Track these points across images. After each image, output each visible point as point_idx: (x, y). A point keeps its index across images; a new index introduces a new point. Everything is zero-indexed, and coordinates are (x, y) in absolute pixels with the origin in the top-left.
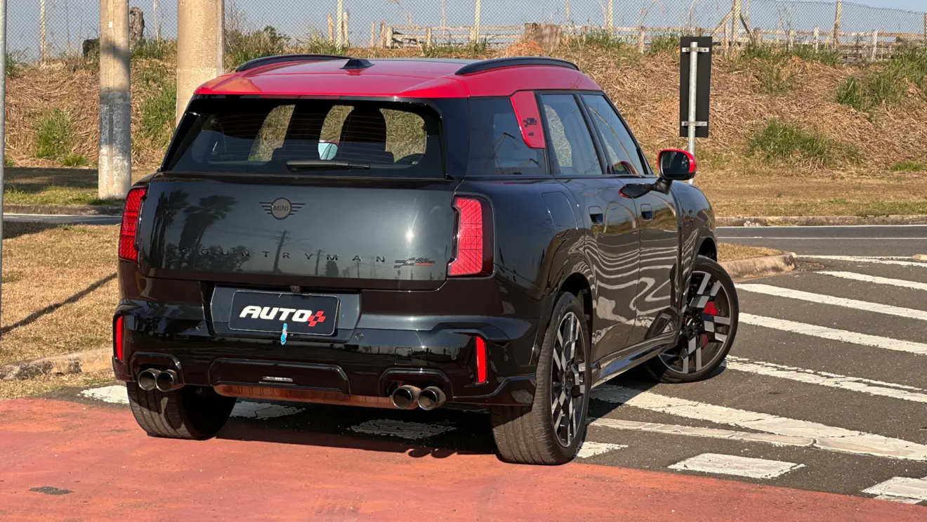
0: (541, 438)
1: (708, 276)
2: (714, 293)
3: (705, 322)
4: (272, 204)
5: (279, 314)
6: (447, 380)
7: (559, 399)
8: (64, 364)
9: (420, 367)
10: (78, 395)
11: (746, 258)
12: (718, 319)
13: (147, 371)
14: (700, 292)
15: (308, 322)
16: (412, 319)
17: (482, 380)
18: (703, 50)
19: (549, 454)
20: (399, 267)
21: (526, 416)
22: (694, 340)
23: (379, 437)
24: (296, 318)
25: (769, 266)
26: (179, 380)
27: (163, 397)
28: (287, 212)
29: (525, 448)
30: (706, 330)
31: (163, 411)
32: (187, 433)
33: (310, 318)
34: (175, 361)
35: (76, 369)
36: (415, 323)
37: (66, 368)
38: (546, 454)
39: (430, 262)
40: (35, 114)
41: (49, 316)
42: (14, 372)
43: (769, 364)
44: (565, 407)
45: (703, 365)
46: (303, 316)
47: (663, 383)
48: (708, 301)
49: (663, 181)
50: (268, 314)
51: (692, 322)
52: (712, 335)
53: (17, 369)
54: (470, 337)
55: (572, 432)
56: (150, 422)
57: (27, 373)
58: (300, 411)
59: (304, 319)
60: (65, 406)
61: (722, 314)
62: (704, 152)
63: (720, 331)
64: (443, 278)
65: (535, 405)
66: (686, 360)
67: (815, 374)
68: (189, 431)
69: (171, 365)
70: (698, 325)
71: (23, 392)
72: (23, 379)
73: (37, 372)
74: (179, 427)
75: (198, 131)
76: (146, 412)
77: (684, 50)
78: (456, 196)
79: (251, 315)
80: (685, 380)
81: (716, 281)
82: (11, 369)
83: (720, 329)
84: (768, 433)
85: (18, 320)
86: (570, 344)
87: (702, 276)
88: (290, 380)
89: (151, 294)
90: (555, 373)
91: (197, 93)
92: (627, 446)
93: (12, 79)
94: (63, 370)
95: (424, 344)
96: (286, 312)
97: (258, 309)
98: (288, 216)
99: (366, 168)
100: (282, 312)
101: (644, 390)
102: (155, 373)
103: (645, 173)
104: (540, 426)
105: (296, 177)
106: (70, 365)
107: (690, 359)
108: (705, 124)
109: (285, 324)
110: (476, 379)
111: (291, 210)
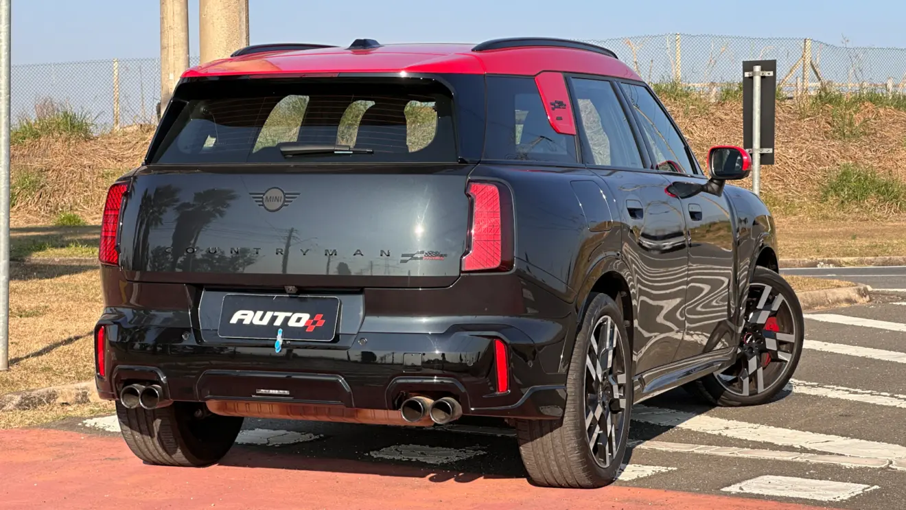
0: (575, 456)
1: (768, 289)
2: (775, 307)
3: (767, 340)
4: (264, 194)
5: (274, 318)
6: (463, 390)
7: (594, 412)
8: (70, 394)
9: (434, 375)
10: (80, 424)
11: (817, 290)
12: (780, 336)
13: (131, 386)
14: (761, 305)
15: (305, 327)
16: (424, 320)
17: (503, 390)
18: (766, 74)
19: (583, 475)
20: (406, 261)
21: (556, 432)
22: (755, 359)
23: (400, 462)
24: (292, 323)
25: (842, 297)
26: (164, 396)
27: (155, 419)
28: (280, 204)
29: (556, 468)
30: (767, 348)
31: (156, 434)
32: (184, 459)
33: (307, 322)
34: (160, 374)
35: (84, 399)
36: (429, 326)
37: (73, 397)
38: (582, 477)
39: (441, 256)
40: (108, 174)
41: (66, 347)
42: (14, 402)
43: (840, 388)
44: (602, 422)
45: (765, 386)
46: (299, 320)
47: (721, 406)
48: (769, 316)
49: (715, 181)
50: (261, 319)
51: (751, 340)
52: (775, 353)
53: (17, 399)
54: (489, 340)
55: (611, 451)
56: (143, 446)
57: (28, 403)
58: (317, 437)
59: (301, 324)
60: (63, 436)
61: (786, 331)
62: (776, 199)
63: (784, 349)
64: (457, 273)
65: (566, 419)
66: (746, 381)
67: (892, 396)
68: (186, 457)
69: (156, 379)
70: (759, 343)
71: (21, 422)
72: (24, 409)
73: (40, 402)
74: (175, 452)
75: (186, 119)
76: (138, 436)
77: (747, 75)
78: (470, 181)
79: (243, 320)
80: (745, 404)
81: (777, 295)
82: (11, 399)
83: (784, 347)
84: (838, 454)
85: (31, 352)
86: (607, 351)
87: (762, 289)
88: (287, 392)
89: (138, 301)
90: (589, 384)
91: (183, 78)
92: (675, 469)
93: (86, 141)
94: (69, 400)
95: (438, 349)
96: (281, 316)
97: (251, 313)
98: (281, 207)
99: (369, 153)
100: (276, 317)
101: (699, 413)
102: (139, 388)
103: (694, 173)
104: (572, 444)
105: (292, 164)
106: (78, 395)
107: (750, 381)
108: (770, 151)
109: (280, 330)
110: (496, 388)
111: (285, 201)
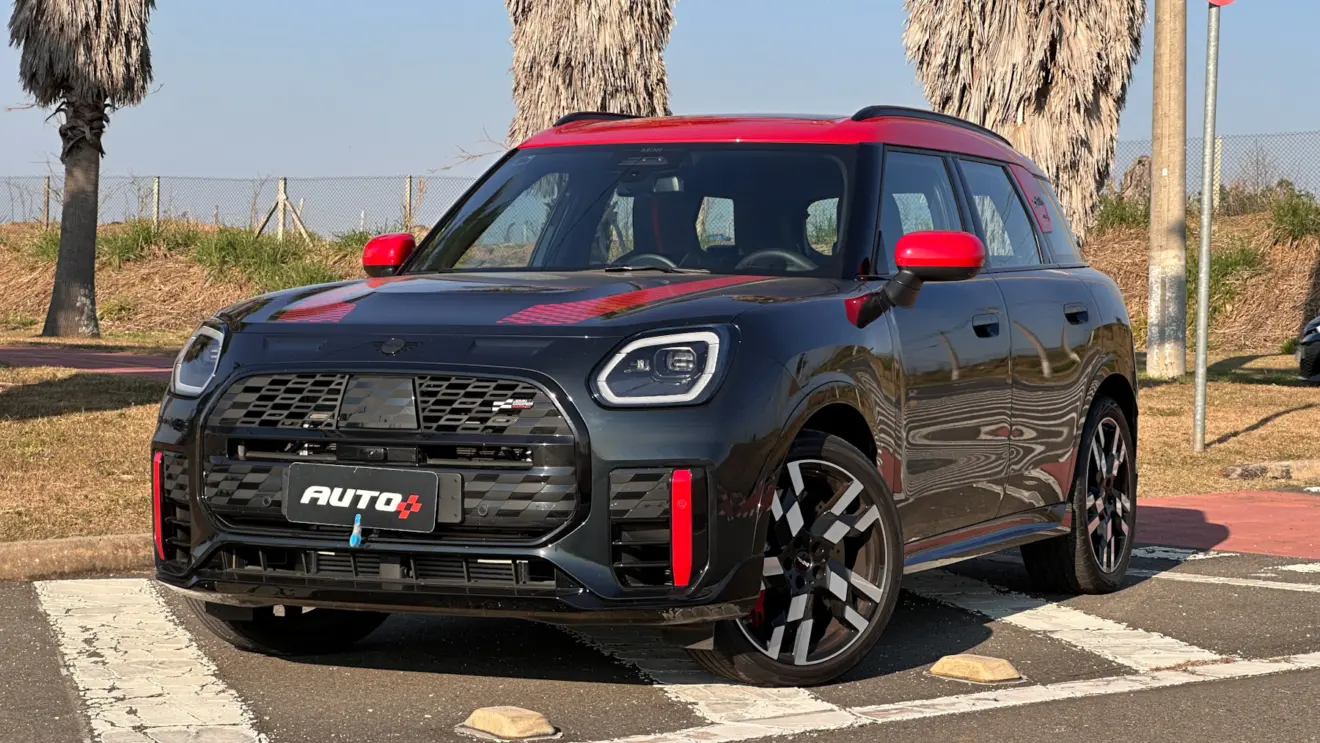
10: (1305, 490)
35: (1287, 474)
37: (1280, 472)
41: (1237, 438)
42: (1237, 473)
53: (1239, 471)
57: (1247, 475)
60: (1299, 496)
72: (1247, 478)
73: (1256, 475)
94: (1276, 475)
106: (1283, 471)
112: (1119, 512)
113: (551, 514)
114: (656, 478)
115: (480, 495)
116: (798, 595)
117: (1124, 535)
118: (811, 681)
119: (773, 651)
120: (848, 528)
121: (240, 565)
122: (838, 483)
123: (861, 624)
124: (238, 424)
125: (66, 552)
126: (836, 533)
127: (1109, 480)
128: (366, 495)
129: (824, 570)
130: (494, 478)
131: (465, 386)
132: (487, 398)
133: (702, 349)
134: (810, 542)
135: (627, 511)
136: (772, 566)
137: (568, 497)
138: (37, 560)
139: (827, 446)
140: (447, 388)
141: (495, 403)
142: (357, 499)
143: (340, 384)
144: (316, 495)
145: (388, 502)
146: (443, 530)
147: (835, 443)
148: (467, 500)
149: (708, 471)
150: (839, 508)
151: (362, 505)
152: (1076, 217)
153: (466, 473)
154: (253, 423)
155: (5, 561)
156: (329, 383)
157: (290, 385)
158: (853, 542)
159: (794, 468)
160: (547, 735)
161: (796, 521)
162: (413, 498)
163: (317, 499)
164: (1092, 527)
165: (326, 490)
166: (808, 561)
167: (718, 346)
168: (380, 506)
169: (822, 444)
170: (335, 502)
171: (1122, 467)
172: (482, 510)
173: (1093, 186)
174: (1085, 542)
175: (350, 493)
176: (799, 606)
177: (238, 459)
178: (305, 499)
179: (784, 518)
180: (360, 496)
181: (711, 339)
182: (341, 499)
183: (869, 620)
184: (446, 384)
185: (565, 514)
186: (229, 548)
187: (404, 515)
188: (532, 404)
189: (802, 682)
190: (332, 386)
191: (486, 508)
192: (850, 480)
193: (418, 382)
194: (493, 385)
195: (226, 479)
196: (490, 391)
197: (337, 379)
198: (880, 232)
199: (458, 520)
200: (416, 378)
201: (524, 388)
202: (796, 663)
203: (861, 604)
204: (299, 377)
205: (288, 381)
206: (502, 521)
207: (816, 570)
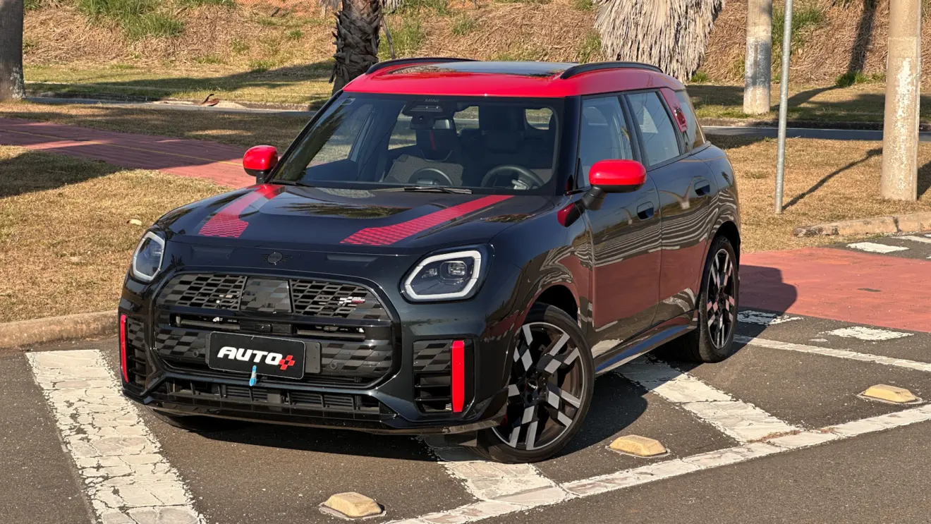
8: (829, 229)
10: (847, 247)
35: (836, 232)
37: (831, 230)
53: (804, 231)
57: (810, 234)
60: (843, 252)
72: (809, 237)
73: (815, 233)
94: (829, 232)
106: (833, 230)
112: (727, 308)
113: (377, 369)
114: (442, 346)
115: (332, 356)
116: (528, 407)
117: (730, 322)
118: (536, 460)
119: (513, 443)
120: (560, 363)
121: (177, 390)
122: (554, 335)
123: (567, 422)
124: (177, 304)
125: (43, 328)
126: (553, 367)
127: (722, 289)
128: (259, 354)
129: (545, 390)
130: (341, 346)
131: (321, 287)
132: (336, 295)
133: (470, 262)
134: (536, 373)
135: (423, 367)
136: (514, 390)
137: (387, 359)
138: (26, 335)
139: (548, 313)
140: (310, 288)
141: (341, 299)
142: (253, 356)
143: (242, 282)
144: (228, 353)
145: (274, 359)
146: (309, 378)
147: (553, 310)
148: (323, 359)
149: (474, 341)
150: (554, 352)
151: (257, 360)
152: (699, 39)
153: (323, 342)
154: (186, 304)
155: (5, 336)
156: (234, 281)
157: (209, 281)
158: (562, 371)
159: (527, 329)
160: (377, 514)
161: (527, 361)
162: (290, 357)
163: (228, 355)
164: (710, 322)
165: (234, 350)
166: (535, 385)
167: (480, 260)
168: (268, 361)
169: (544, 312)
170: (239, 358)
171: (730, 279)
172: (333, 366)
173: (711, 17)
174: (706, 332)
175: (249, 352)
176: (529, 413)
177: (176, 326)
178: (221, 355)
179: (520, 360)
180: (255, 355)
181: (476, 255)
182: (243, 355)
183: (573, 419)
184: (309, 285)
185: (385, 369)
186: (171, 380)
187: (284, 368)
188: (364, 300)
189: (531, 460)
190: (237, 283)
191: (335, 364)
192: (562, 333)
193: (291, 283)
194: (340, 287)
195: (169, 338)
196: (338, 291)
197: (240, 279)
198: (579, 159)
199: (318, 371)
200: (290, 280)
201: (359, 290)
202: (527, 449)
203: (568, 409)
204: (215, 276)
205: (208, 279)
206: (346, 372)
207: (539, 390)
